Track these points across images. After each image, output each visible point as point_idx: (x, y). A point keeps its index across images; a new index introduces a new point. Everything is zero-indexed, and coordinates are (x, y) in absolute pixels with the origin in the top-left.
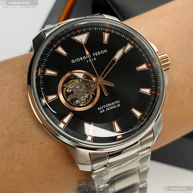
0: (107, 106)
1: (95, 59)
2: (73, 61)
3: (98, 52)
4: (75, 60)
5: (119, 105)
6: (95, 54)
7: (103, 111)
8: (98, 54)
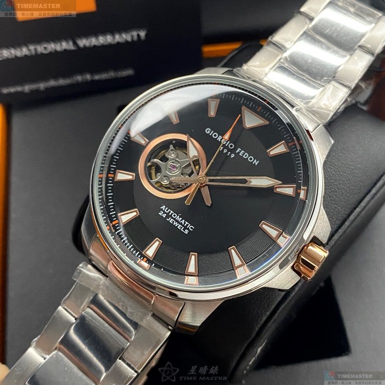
0: (175, 216)
1: (233, 156)
2: (208, 131)
3: (246, 154)
4: (211, 132)
5: (186, 232)
6: (240, 151)
7: (164, 216)
8: (243, 155)
